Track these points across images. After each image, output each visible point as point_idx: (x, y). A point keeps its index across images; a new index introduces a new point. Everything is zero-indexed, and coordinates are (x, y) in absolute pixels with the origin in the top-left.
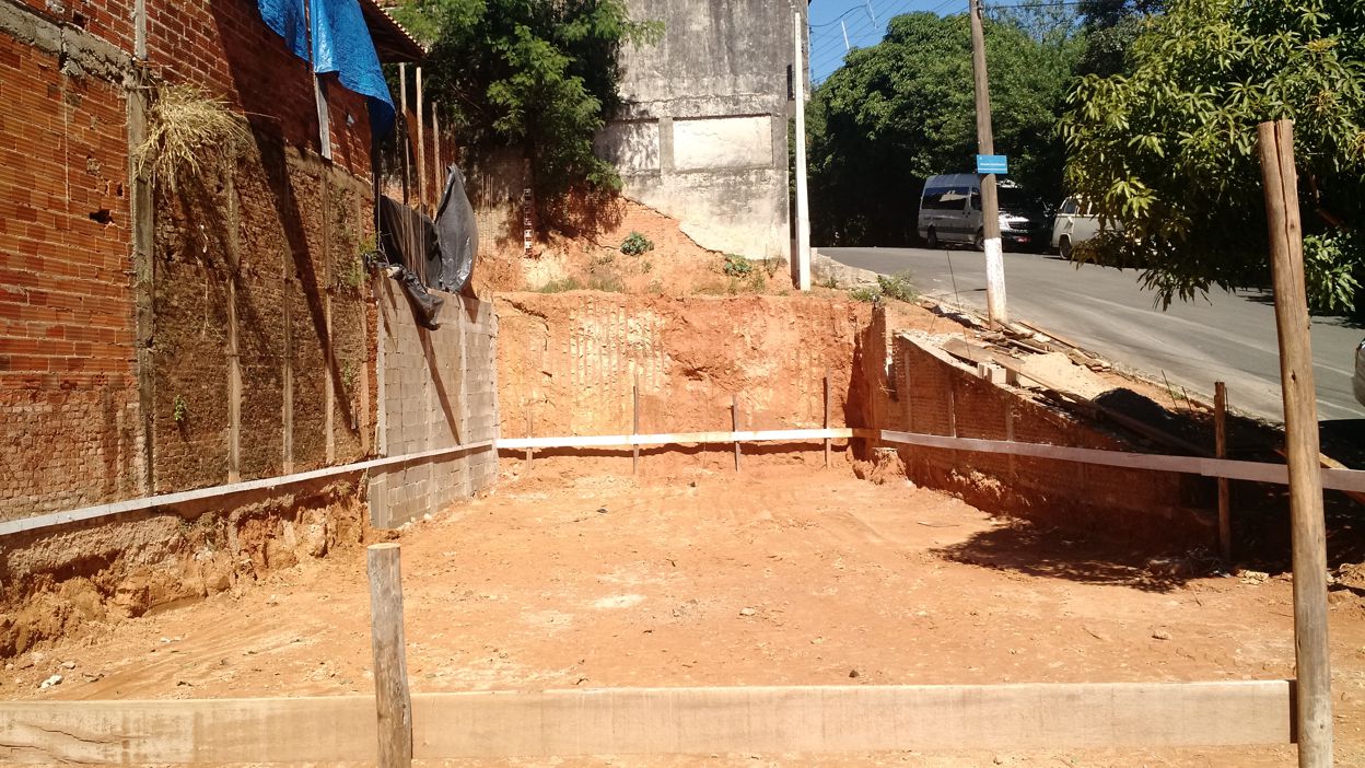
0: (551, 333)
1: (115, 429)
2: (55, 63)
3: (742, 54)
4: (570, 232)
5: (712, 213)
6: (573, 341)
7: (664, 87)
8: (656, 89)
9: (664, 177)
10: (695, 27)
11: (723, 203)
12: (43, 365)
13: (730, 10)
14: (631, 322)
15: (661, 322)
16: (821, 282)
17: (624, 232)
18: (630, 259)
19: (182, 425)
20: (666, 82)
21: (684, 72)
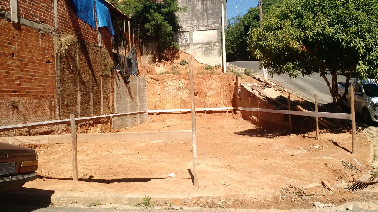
0: (160, 85)
1: (52, 106)
2: (38, 31)
3: (210, 14)
4: (167, 60)
5: (202, 54)
6: (166, 87)
7: (190, 23)
8: (188, 24)
9: (190, 46)
10: (198, 8)
11: (205, 52)
12: (37, 92)
13: (207, 3)
14: (179, 82)
15: (187, 82)
16: (230, 71)
17: (181, 59)
18: (182, 66)
19: (67, 105)
20: (191, 22)
21: (195, 19)
